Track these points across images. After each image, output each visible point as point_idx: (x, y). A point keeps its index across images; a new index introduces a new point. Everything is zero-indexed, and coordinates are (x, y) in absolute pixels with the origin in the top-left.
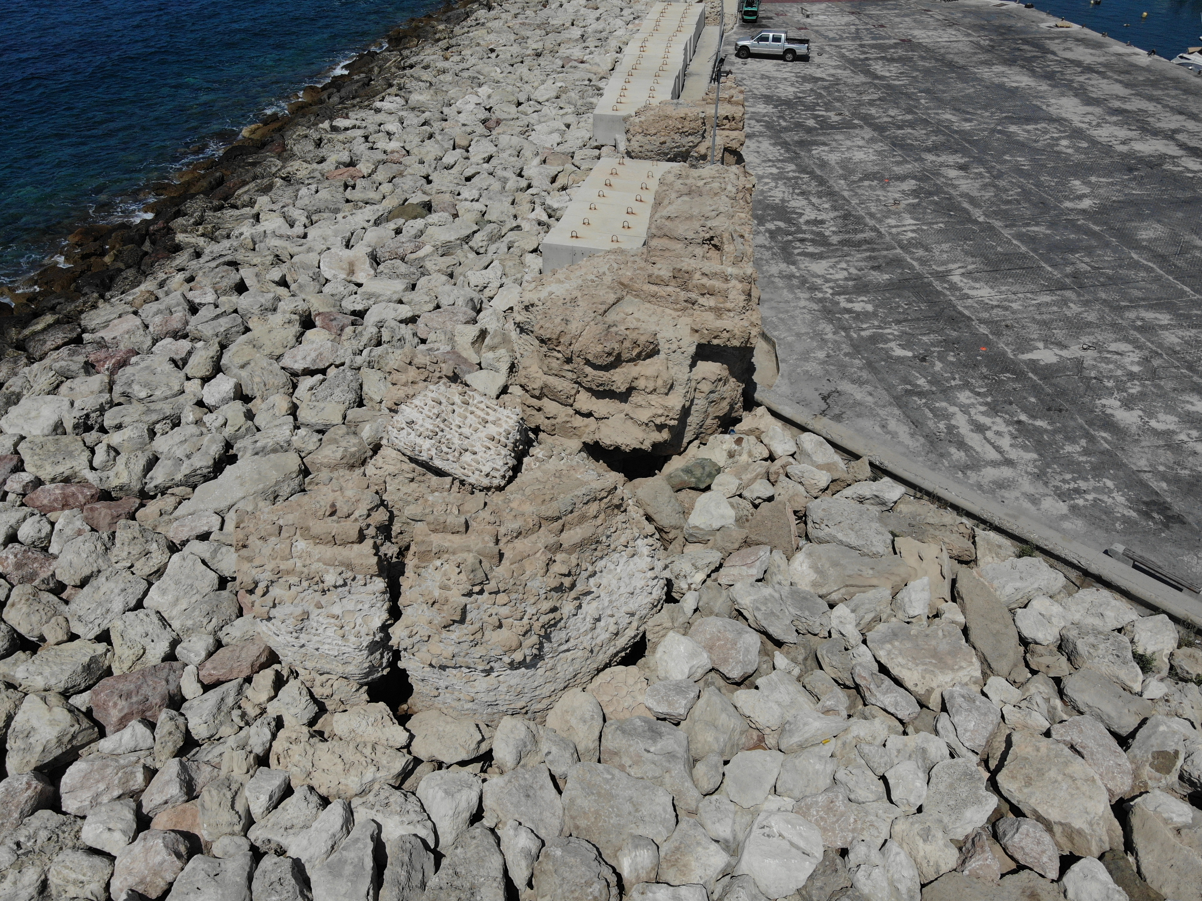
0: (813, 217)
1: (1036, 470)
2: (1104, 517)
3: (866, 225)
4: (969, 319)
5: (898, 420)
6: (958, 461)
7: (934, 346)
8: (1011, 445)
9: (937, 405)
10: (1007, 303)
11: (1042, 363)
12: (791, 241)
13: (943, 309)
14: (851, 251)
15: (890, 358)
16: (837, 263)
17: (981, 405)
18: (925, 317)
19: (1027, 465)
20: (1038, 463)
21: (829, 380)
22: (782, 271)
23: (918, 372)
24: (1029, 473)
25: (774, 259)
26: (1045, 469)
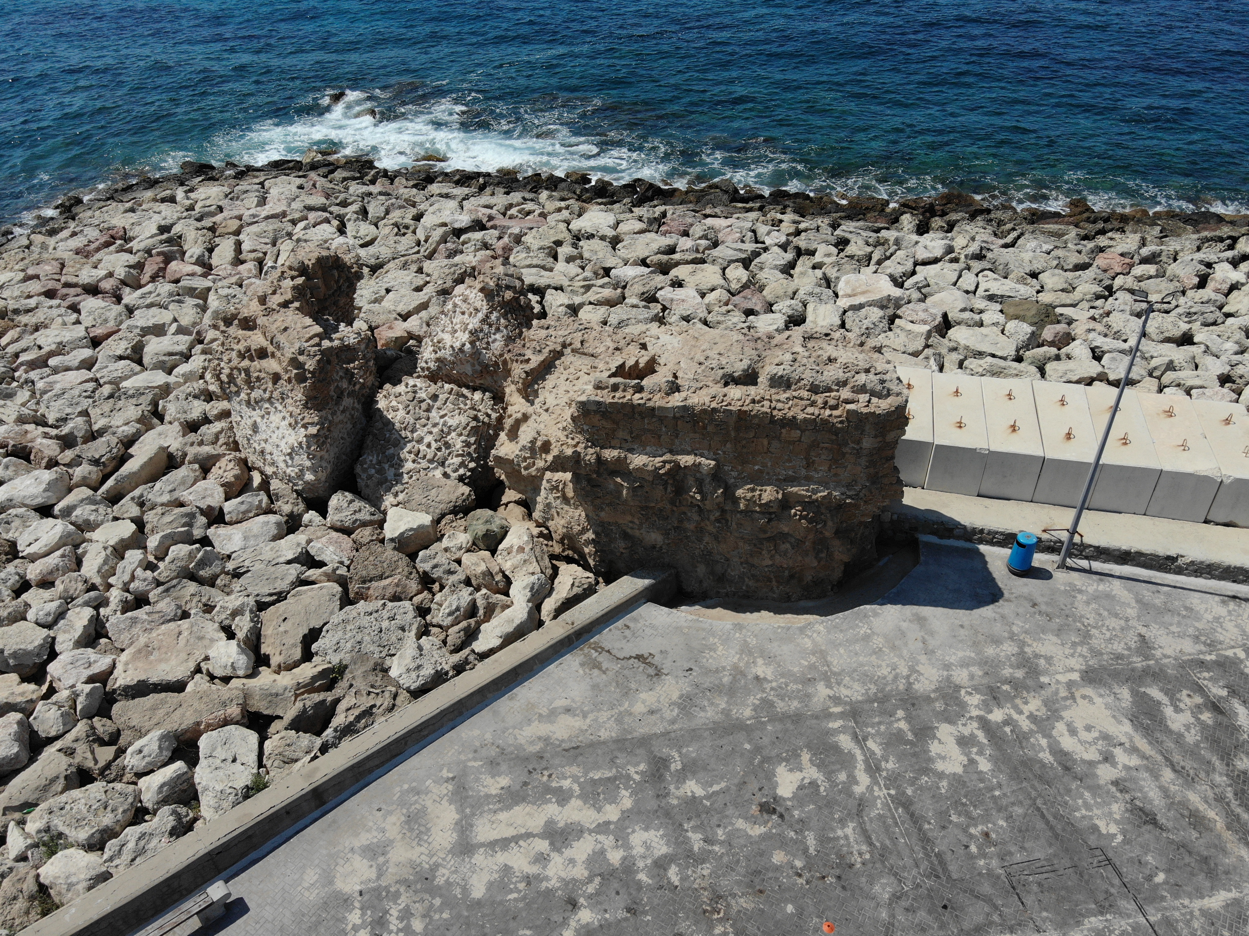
1: (440, 881)
5: (581, 732)
6: (477, 780)
7: (823, 840)
8: (508, 868)
9: (624, 793)
12: (1200, 689)
13: (988, 900)
14: (1213, 786)
15: (766, 759)
16: (1134, 750)
17: (624, 859)
18: (939, 855)
19: (456, 872)
20: (458, 892)
21: (691, 669)
22: (1049, 659)
23: (723, 792)
24: (435, 867)
25: (1096, 653)
26: (441, 896)
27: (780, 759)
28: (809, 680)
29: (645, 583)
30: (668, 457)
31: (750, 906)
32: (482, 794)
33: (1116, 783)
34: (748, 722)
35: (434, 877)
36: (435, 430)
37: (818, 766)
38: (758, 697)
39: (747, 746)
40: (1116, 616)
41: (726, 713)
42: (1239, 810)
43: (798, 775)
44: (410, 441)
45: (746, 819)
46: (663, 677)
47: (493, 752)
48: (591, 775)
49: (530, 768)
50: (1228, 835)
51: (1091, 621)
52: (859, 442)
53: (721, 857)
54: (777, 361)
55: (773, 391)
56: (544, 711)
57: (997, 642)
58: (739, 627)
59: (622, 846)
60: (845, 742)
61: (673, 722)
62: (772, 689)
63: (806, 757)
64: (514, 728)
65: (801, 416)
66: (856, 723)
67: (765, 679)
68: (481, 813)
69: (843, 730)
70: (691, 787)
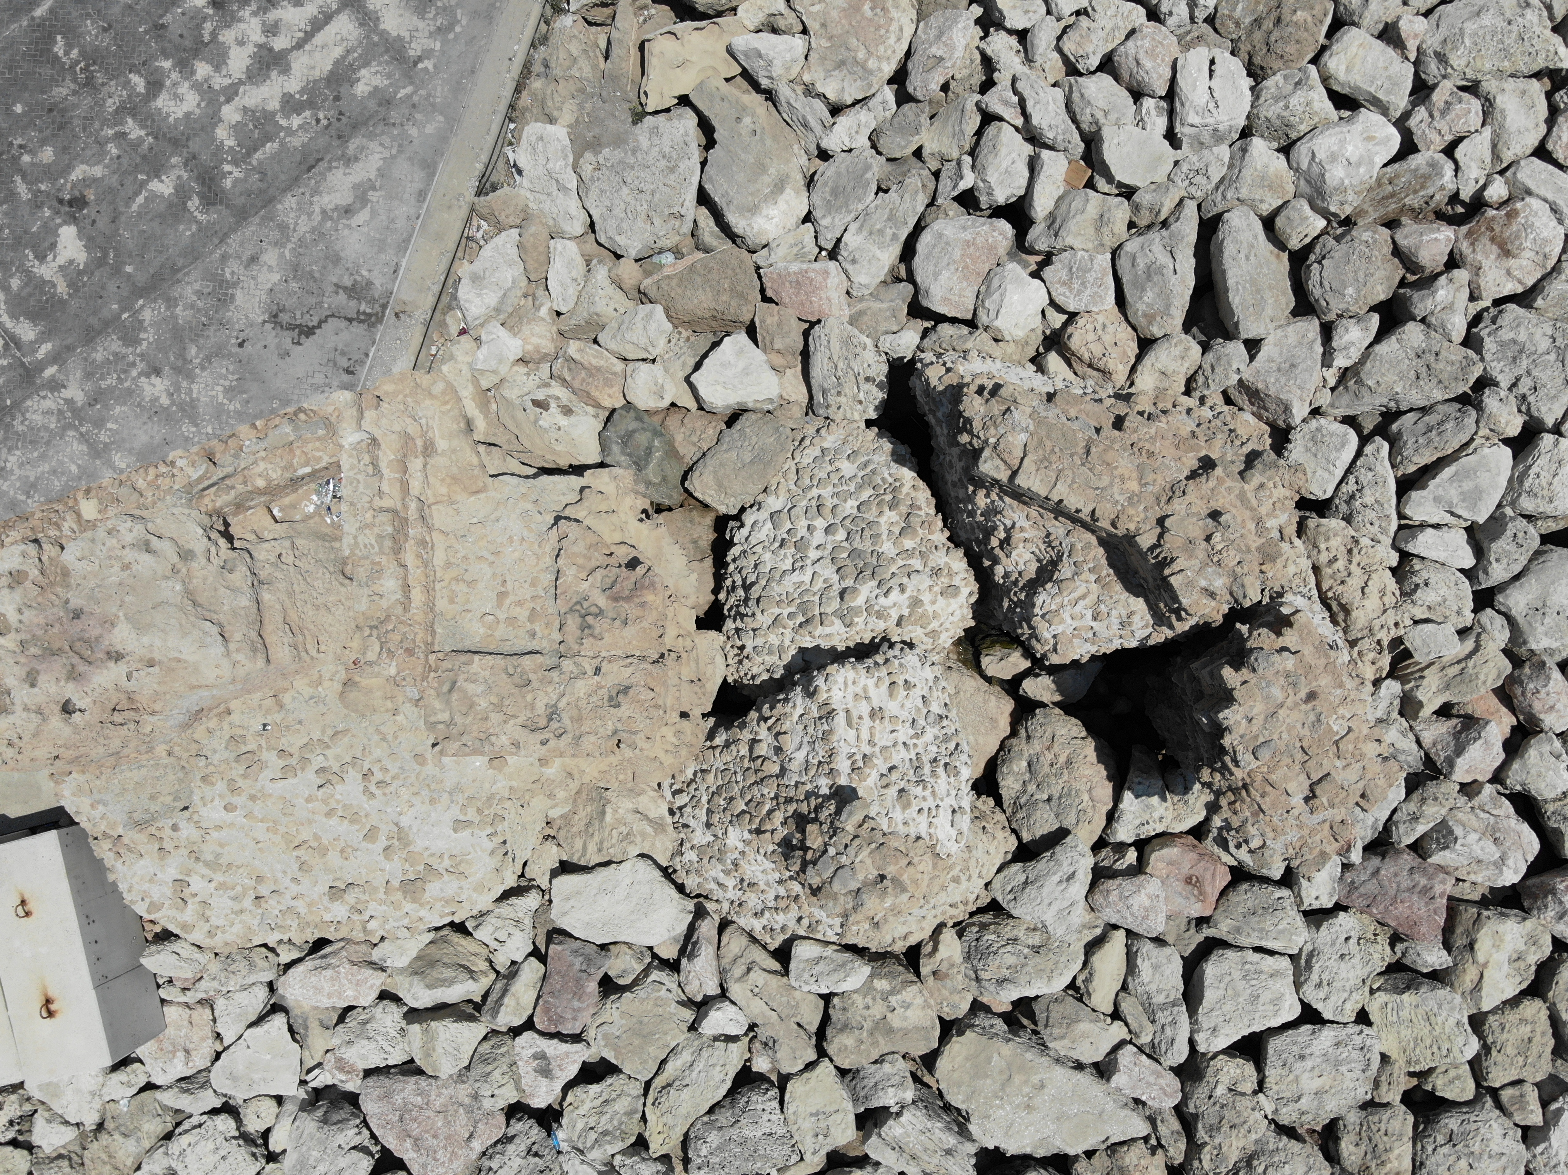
7: (11, 196)
27: (88, 270)
28: (95, 400)
31: (54, 91)
32: (374, 63)
34: (141, 302)
37: (44, 282)
38: (145, 344)
39: (129, 269)
41: (172, 303)
43: (61, 260)
46: (266, 317)
47: (394, 116)
53: (102, 125)
56: (373, 196)
59: (202, 85)
60: (27, 331)
62: (133, 364)
63: (62, 288)
64: (393, 157)
66: (23, 364)
67: (148, 376)
68: (361, 43)
69: (34, 346)
70: (164, 187)
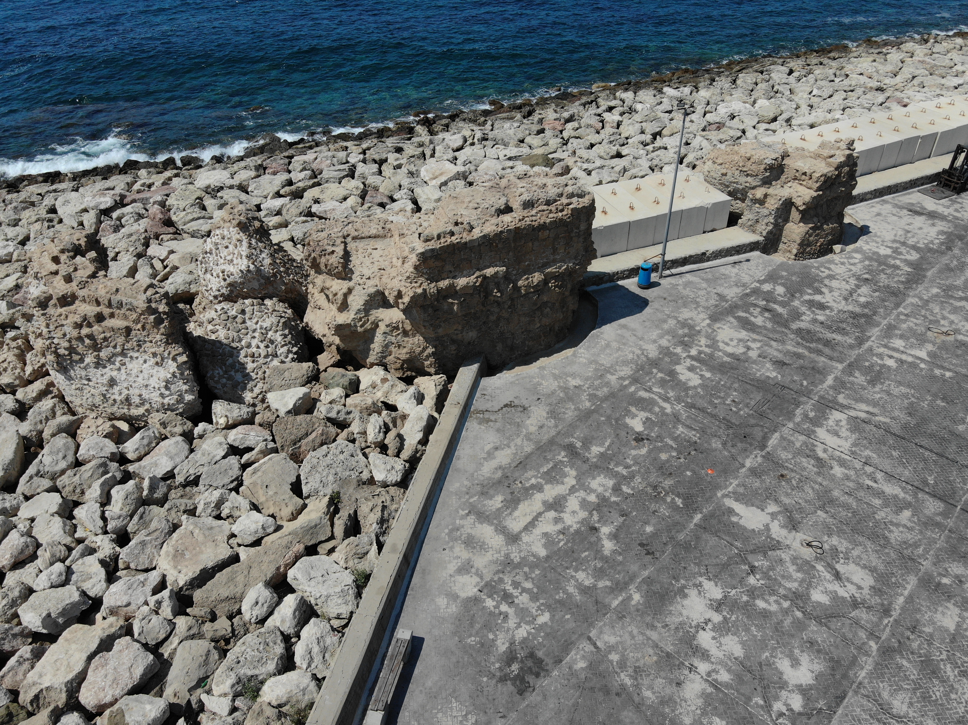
0: (823, 301)
1: (517, 560)
2: (477, 626)
3: (863, 331)
4: (763, 447)
5: (515, 454)
6: (484, 505)
7: (675, 439)
8: (546, 535)
9: (567, 469)
10: (835, 464)
11: (734, 519)
12: (755, 305)
13: (757, 425)
14: (792, 340)
15: (617, 420)
16: (754, 340)
17: (597, 496)
18: (724, 419)
19: (521, 551)
20: (532, 558)
21: (539, 399)
22: (691, 319)
23: (612, 443)
24: (507, 556)
25: (707, 308)
26: (525, 566)
27: (623, 416)
28: (601, 376)
29: (475, 367)
30: (477, 274)
31: (672, 482)
32: (494, 510)
33: (759, 356)
34: (593, 408)
35: (512, 560)
36: (256, 334)
37: (642, 410)
38: (585, 395)
39: (603, 419)
40: (700, 289)
41: (578, 409)
42: (808, 344)
43: (638, 419)
44: (242, 349)
45: (634, 449)
46: (529, 409)
47: (478, 488)
48: (541, 471)
49: (506, 484)
50: (812, 356)
51: (693, 296)
52: (578, 228)
53: (640, 470)
54: (517, 194)
55: (526, 211)
56: (484, 455)
57: (665, 321)
58: (542, 368)
59: (591, 492)
60: (643, 394)
61: (556, 426)
62: (588, 388)
64: (477, 471)
65: (548, 221)
66: (640, 384)
67: (580, 385)
68: (504, 518)
69: (638, 390)
70: (596, 450)
